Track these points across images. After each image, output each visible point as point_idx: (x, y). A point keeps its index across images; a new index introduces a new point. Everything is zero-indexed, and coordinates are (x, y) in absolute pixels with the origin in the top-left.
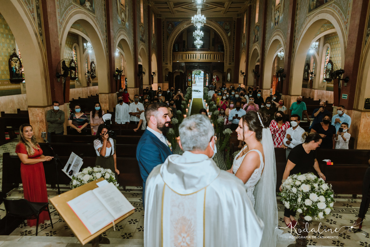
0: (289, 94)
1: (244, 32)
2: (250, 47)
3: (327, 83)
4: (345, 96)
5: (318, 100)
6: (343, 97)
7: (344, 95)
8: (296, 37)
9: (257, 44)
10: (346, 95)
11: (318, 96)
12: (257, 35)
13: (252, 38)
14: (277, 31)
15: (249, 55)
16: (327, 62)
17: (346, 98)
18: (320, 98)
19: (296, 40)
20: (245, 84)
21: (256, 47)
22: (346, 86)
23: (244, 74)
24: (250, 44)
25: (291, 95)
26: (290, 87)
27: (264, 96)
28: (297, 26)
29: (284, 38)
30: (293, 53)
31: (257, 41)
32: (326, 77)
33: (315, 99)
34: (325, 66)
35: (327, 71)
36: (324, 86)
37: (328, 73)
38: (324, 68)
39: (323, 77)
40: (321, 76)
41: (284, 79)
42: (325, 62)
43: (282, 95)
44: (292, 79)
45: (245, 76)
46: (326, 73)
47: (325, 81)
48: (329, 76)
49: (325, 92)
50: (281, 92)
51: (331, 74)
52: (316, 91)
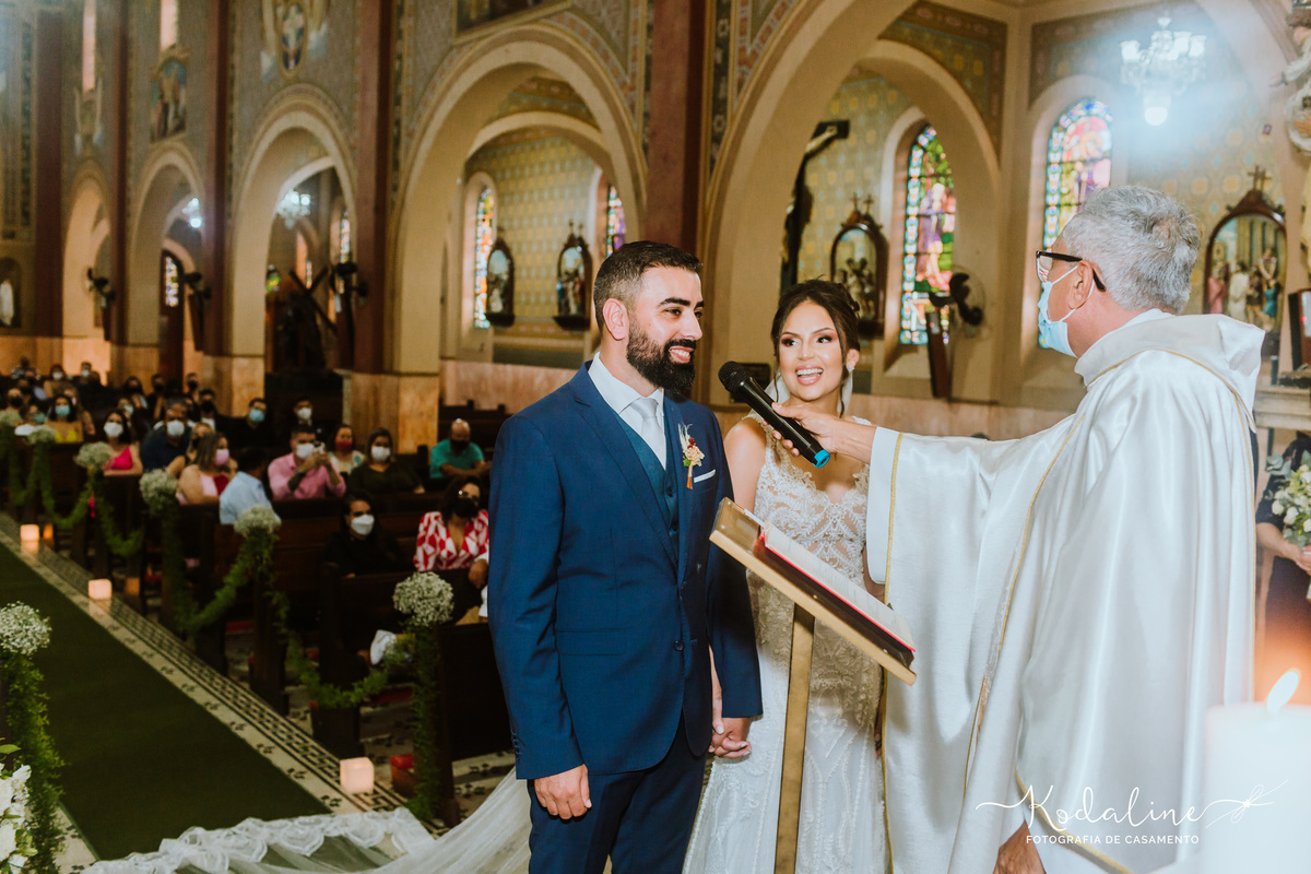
0: (387, 367)
1: (89, 81)
2: (133, 155)
3: (497, 333)
5: (463, 403)
8: (404, 123)
9: (179, 145)
11: (461, 386)
12: (177, 102)
13: (145, 114)
14: (298, 92)
15: (132, 194)
16: (488, 249)
18: (471, 396)
19: (404, 139)
21: (173, 158)
23: (107, 289)
24: (131, 143)
25: (399, 374)
27: (240, 389)
28: (406, 82)
29: (341, 127)
30: (395, 188)
31: (180, 128)
32: (488, 306)
33: (450, 401)
34: (476, 263)
35: (493, 282)
36: (482, 345)
37: (496, 293)
38: (475, 271)
39: (475, 308)
40: (467, 304)
41: (362, 301)
42: (476, 246)
43: (349, 377)
44: (400, 300)
45: (110, 297)
46: (489, 293)
47: (487, 324)
48: (504, 305)
49: (488, 368)
50: (349, 362)
51: (508, 294)
52: (450, 366)
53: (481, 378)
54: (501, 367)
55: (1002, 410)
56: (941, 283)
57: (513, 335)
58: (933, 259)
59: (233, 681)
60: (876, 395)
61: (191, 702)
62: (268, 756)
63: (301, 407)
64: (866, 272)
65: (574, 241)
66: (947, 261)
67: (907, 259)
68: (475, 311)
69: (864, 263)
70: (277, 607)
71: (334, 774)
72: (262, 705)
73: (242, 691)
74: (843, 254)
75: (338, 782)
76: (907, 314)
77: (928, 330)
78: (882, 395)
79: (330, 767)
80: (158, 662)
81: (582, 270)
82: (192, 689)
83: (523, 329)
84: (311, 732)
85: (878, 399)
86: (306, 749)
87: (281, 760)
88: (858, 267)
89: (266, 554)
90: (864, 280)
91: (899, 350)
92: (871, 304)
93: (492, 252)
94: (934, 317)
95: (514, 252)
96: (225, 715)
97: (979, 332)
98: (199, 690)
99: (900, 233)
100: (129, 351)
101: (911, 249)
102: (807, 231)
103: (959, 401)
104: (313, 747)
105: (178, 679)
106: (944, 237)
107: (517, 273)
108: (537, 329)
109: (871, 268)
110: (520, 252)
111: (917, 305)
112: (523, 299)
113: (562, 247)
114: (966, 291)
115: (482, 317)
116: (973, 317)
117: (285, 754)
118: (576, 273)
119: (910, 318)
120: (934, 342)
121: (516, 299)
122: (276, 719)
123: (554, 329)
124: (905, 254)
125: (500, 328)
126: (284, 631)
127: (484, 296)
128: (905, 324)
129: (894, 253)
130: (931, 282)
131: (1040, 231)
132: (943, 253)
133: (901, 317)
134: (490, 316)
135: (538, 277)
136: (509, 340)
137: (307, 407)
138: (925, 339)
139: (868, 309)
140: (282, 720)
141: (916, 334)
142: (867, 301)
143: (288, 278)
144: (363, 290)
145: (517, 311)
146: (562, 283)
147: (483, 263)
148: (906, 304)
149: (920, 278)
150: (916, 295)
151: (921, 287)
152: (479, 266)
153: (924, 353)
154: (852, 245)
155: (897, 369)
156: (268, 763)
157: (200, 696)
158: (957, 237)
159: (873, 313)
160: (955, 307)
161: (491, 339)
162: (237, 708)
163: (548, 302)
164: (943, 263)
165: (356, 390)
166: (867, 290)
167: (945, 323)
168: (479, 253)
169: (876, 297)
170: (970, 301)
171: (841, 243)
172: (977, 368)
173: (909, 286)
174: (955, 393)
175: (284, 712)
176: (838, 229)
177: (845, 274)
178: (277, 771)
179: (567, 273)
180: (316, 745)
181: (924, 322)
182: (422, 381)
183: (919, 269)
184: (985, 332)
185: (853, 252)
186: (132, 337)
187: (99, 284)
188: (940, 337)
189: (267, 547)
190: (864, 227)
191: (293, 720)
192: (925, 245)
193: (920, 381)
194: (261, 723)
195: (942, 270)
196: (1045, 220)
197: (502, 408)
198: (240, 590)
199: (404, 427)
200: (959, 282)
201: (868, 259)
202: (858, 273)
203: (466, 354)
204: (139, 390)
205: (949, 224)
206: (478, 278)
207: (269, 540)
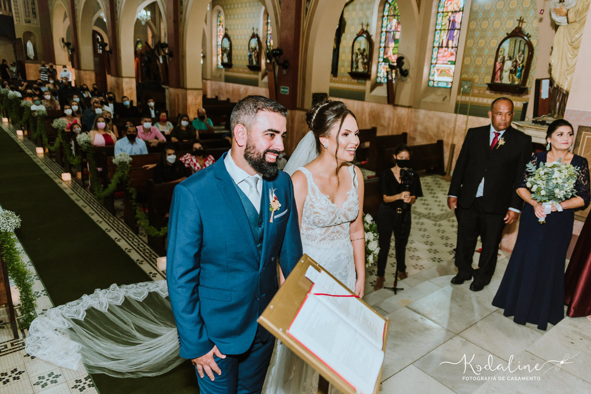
0: (181, 85)
3: (226, 71)
4: (285, 90)
5: (214, 97)
6: (283, 92)
7: (283, 88)
10: (287, 89)
11: (213, 91)
16: (221, 37)
17: (287, 92)
18: (217, 94)
20: (76, 66)
22: (285, 75)
23: (71, 46)
25: (187, 89)
26: (183, 74)
27: (126, 91)
30: (182, 13)
32: (222, 60)
33: (209, 96)
34: (217, 42)
35: (224, 50)
36: (221, 75)
37: (225, 55)
38: (217, 45)
39: (217, 60)
40: (214, 59)
41: (171, 59)
42: (217, 36)
43: (167, 89)
44: (186, 59)
45: (73, 50)
46: (223, 55)
47: (222, 67)
48: (228, 60)
49: (223, 84)
50: (167, 83)
51: (230, 56)
52: (209, 83)
53: (220, 88)
54: (228, 84)
55: (413, 109)
56: (394, 59)
57: (231, 71)
58: (391, 49)
59: (117, 218)
60: (367, 101)
61: (100, 228)
62: (129, 253)
63: (150, 102)
64: (365, 54)
65: (254, 36)
66: (396, 51)
67: (381, 49)
68: (217, 61)
69: (364, 50)
70: (131, 194)
71: (155, 262)
72: (128, 229)
73: (121, 223)
74: (357, 46)
75: (156, 265)
76: (380, 71)
77: (387, 77)
78: (369, 102)
79: (154, 258)
80: (88, 210)
81: (257, 47)
82: (101, 222)
83: (235, 69)
84: (147, 242)
85: (368, 103)
86: (145, 250)
87: (134, 256)
88: (362, 52)
89: (126, 173)
90: (364, 57)
91: (376, 84)
92: (366, 66)
93: (223, 38)
94: (390, 73)
95: (232, 38)
96: (113, 235)
97: (406, 80)
98: (104, 223)
99: (379, 38)
100: (82, 72)
101: (383, 45)
102: (344, 36)
103: (397, 106)
104: (148, 249)
105: (95, 218)
106: (396, 41)
107: (233, 48)
108: (241, 70)
109: (367, 53)
110: (234, 39)
111: (384, 68)
112: (235, 58)
113: (250, 38)
114: (403, 63)
115: (220, 64)
116: (405, 73)
117: (136, 253)
118: (255, 49)
119: (381, 72)
120: (389, 83)
121: (233, 58)
122: (134, 236)
123: (247, 70)
124: (380, 47)
125: (227, 69)
126: (134, 204)
127: (220, 55)
128: (379, 75)
129: (376, 46)
130: (390, 58)
131: (433, 41)
132: (395, 47)
133: (377, 72)
134: (223, 64)
135: (241, 49)
136: (230, 74)
137: (152, 102)
138: (386, 81)
139: (365, 68)
140: (136, 237)
141: (383, 79)
142: (365, 66)
143: (145, 44)
144: (170, 54)
145: (233, 62)
146: (250, 52)
147: (220, 43)
148: (379, 67)
149: (385, 57)
150: (383, 63)
151: (386, 60)
152: (218, 44)
153: (385, 86)
154: (360, 43)
155: (375, 92)
156: (129, 257)
157: (104, 226)
158: (400, 41)
159: (367, 70)
160: (398, 69)
161: (224, 73)
162: (118, 231)
163: (245, 60)
164: (395, 52)
165: (170, 95)
166: (365, 61)
167: (394, 75)
168: (219, 38)
169: (368, 64)
170: (404, 67)
171: (356, 42)
172: (405, 94)
173: (381, 60)
174: (396, 103)
175: (137, 233)
176: (356, 36)
177: (357, 54)
178: (132, 260)
179: (252, 48)
180: (149, 248)
181: (386, 74)
182: (195, 92)
183: (385, 53)
184: (409, 79)
185: (360, 46)
186: (83, 67)
187: (67, 45)
188: (392, 80)
189: (127, 169)
190: (365, 36)
191: (141, 237)
192: (388, 44)
193: (383, 97)
194: (127, 238)
195: (394, 54)
196: (435, 36)
197: (228, 100)
198: (118, 185)
199: (189, 109)
200: (400, 60)
201: (366, 49)
202: (362, 54)
203: (214, 78)
204: (87, 89)
205: (398, 36)
206: (218, 48)
207: (128, 167)
